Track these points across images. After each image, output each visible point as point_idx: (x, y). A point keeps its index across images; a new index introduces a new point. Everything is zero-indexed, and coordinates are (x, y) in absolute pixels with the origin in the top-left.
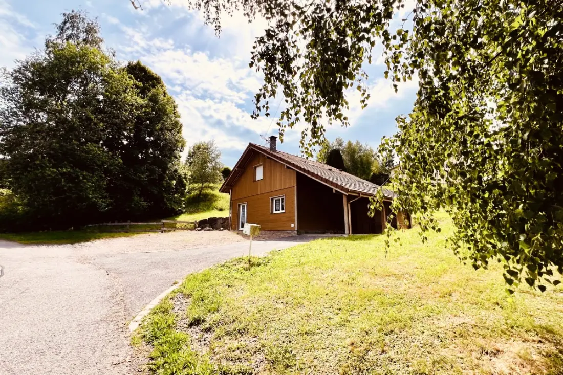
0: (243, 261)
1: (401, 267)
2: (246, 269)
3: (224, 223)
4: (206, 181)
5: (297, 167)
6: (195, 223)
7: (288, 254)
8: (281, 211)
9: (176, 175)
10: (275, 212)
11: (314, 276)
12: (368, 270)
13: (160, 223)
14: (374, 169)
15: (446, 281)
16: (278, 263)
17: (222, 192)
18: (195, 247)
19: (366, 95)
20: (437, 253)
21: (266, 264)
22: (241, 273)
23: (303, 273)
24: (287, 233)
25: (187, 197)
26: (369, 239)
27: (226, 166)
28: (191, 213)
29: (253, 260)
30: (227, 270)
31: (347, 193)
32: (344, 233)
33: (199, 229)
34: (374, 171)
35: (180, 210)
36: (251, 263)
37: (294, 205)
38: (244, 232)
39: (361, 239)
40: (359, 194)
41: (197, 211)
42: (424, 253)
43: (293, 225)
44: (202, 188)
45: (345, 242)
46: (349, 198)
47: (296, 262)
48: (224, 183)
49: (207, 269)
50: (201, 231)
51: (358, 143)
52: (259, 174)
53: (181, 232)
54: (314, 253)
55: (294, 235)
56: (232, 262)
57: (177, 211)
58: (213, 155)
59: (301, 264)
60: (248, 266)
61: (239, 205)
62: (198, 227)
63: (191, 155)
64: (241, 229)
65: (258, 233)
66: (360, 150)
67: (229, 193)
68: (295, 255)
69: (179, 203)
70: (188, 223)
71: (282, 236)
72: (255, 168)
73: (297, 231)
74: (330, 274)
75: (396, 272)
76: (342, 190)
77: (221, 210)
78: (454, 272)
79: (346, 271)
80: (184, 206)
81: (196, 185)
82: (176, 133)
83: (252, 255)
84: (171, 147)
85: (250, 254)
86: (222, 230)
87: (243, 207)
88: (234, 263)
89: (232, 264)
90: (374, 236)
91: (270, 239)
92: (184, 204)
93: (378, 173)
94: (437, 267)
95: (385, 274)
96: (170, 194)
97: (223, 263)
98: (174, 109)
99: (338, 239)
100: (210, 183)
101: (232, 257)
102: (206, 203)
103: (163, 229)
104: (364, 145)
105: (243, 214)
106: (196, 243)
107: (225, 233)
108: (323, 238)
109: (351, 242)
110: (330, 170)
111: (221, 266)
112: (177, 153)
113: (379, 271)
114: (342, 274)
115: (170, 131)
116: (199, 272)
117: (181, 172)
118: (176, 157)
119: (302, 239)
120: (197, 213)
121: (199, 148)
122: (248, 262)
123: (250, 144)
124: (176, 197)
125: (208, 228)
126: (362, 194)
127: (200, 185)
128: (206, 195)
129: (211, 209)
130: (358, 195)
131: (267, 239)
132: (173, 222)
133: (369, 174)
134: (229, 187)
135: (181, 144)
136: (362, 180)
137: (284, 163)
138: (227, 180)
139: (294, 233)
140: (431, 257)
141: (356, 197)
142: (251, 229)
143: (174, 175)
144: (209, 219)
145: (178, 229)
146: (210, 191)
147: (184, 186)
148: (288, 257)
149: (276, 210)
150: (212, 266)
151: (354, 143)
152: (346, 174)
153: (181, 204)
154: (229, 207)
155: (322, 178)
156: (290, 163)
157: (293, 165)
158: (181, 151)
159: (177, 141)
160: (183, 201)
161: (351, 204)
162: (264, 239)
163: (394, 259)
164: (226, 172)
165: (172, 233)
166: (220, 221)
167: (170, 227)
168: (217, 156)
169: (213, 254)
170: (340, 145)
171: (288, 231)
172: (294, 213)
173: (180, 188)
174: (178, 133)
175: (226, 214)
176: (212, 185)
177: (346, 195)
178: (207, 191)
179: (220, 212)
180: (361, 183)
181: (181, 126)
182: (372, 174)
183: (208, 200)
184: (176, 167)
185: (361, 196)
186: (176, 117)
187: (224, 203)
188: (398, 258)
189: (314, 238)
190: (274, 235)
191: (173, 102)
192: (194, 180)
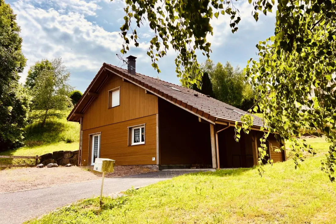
0: (93, 204)
1: (271, 205)
2: (96, 213)
3: (72, 157)
4: (52, 108)
5: (159, 92)
6: (36, 158)
7: (147, 193)
8: (141, 143)
9: (13, 100)
10: (133, 144)
11: (175, 219)
12: (235, 210)
14: (246, 94)
15: (319, 220)
16: (135, 204)
17: (70, 120)
18: (35, 188)
19: (236, 19)
20: (310, 190)
21: (120, 206)
22: (91, 217)
23: (162, 216)
24: (147, 168)
25: (27, 127)
26: (239, 174)
27: (76, 90)
28: (31, 146)
29: (106, 202)
30: (73, 214)
31: (214, 122)
32: (211, 167)
33: (41, 165)
34: (245, 96)
35: (17, 142)
36: (103, 205)
37: (156, 135)
38: (95, 169)
39: (230, 174)
40: (228, 123)
41: (39, 143)
42: (297, 190)
43: (154, 159)
44: (46, 116)
45: (212, 177)
46: (217, 127)
47: (156, 203)
48: (73, 110)
49: (49, 214)
50: (44, 168)
51: (228, 65)
52: (116, 99)
53: (19, 169)
54: (177, 191)
55: (155, 170)
56: (79, 205)
57: (14, 144)
58: (60, 76)
59: (161, 205)
60: (99, 208)
61: (91, 136)
62: (40, 163)
63: (32, 76)
64: (92, 164)
65: (111, 169)
66: (230, 73)
67: (79, 122)
68: (154, 194)
69: (16, 134)
70: (28, 158)
71: (142, 172)
72: (111, 93)
73: (159, 165)
74: (193, 216)
75: (266, 212)
76: (208, 118)
77: (69, 141)
78: (328, 209)
79: (212, 212)
80: (23, 137)
81: (38, 112)
82: (13, 49)
83: (104, 195)
84: (7, 67)
85: (101, 195)
86: (70, 166)
87: (96, 138)
88: (82, 205)
89: (79, 207)
90: (244, 171)
91: (127, 175)
92: (23, 135)
93: (250, 99)
94: (310, 206)
95: (254, 214)
96: (5, 123)
97: (69, 206)
98: (12, 21)
99: (204, 174)
100: (56, 108)
101: (80, 198)
102: (51, 134)
105: (96, 147)
106: (36, 182)
107: (74, 170)
108: (187, 173)
109: (219, 178)
110: (196, 95)
111: (66, 210)
112: (14, 74)
113: (247, 210)
114: (206, 216)
115: (7, 47)
116: (38, 219)
117: (19, 96)
118: (13, 78)
119: (163, 175)
120: (39, 145)
121: (42, 68)
122: (99, 205)
123: (105, 65)
124: (13, 127)
125: (52, 164)
126: (231, 123)
127: (44, 112)
128: (51, 124)
129: (57, 141)
130: (226, 124)
131: (124, 175)
132: (8, 157)
133: (240, 100)
134: (79, 115)
135: (19, 63)
136: (231, 107)
137: (144, 88)
138: (76, 106)
139: (156, 168)
140: (304, 194)
141: (224, 126)
142: (103, 164)
143: (11, 99)
144: (54, 153)
145: (14, 166)
146: (56, 120)
147: (23, 113)
148: (147, 197)
149: (135, 142)
150: (55, 211)
151: (224, 66)
152: (215, 100)
153: (19, 135)
154: (79, 139)
155: (186, 105)
156: (151, 88)
157: (155, 90)
158: (20, 72)
159: (15, 58)
160: (22, 131)
161: (219, 134)
162: (120, 175)
163: (265, 196)
164: (76, 97)
165: (7, 171)
166: (67, 155)
167: (4, 163)
168: (66, 77)
169: (56, 196)
170: (210, 67)
171: (149, 166)
172: (155, 144)
173: (18, 115)
174: (16, 49)
175: (75, 147)
176: (58, 112)
177: (214, 125)
178: (52, 120)
179: (68, 144)
180: (230, 111)
181: (20, 41)
182: (243, 100)
183: (54, 130)
184: (14, 90)
185: (230, 125)
186: (13, 30)
187: (72, 134)
188: (270, 196)
189: (178, 174)
190: (132, 170)
191: (11, 12)
192: (36, 105)
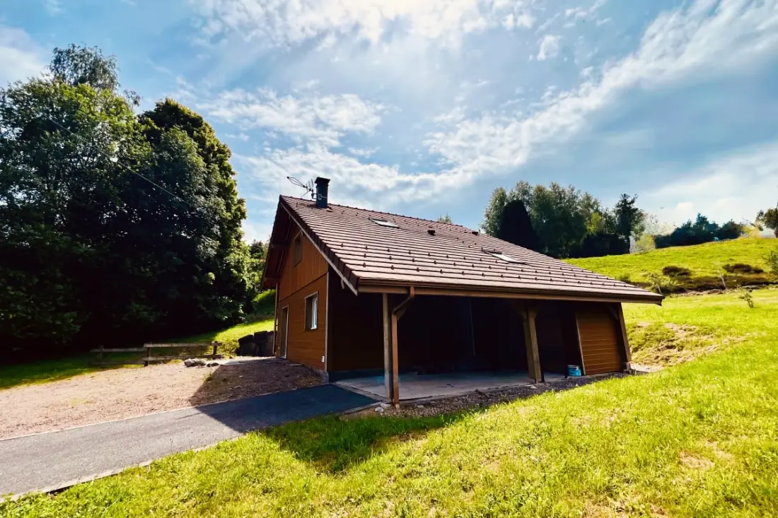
13: (142, 350)
24: (319, 374)
31: (356, 288)
37: (325, 313)
43: (323, 360)
55: (323, 381)
66: (561, 199)
73: (329, 372)
76: (349, 280)
103: (146, 359)
104: (567, 190)
110: (433, 231)
139: (326, 377)
144: (256, 334)
171: (321, 372)
172: (325, 330)
185: (413, 292)
